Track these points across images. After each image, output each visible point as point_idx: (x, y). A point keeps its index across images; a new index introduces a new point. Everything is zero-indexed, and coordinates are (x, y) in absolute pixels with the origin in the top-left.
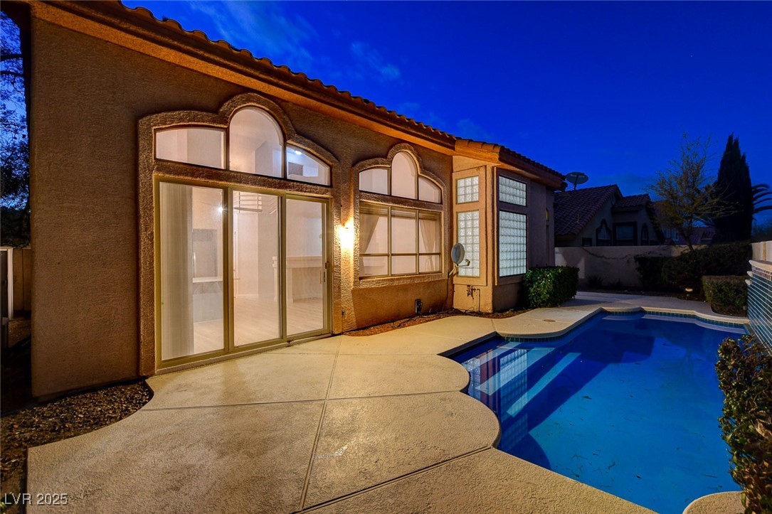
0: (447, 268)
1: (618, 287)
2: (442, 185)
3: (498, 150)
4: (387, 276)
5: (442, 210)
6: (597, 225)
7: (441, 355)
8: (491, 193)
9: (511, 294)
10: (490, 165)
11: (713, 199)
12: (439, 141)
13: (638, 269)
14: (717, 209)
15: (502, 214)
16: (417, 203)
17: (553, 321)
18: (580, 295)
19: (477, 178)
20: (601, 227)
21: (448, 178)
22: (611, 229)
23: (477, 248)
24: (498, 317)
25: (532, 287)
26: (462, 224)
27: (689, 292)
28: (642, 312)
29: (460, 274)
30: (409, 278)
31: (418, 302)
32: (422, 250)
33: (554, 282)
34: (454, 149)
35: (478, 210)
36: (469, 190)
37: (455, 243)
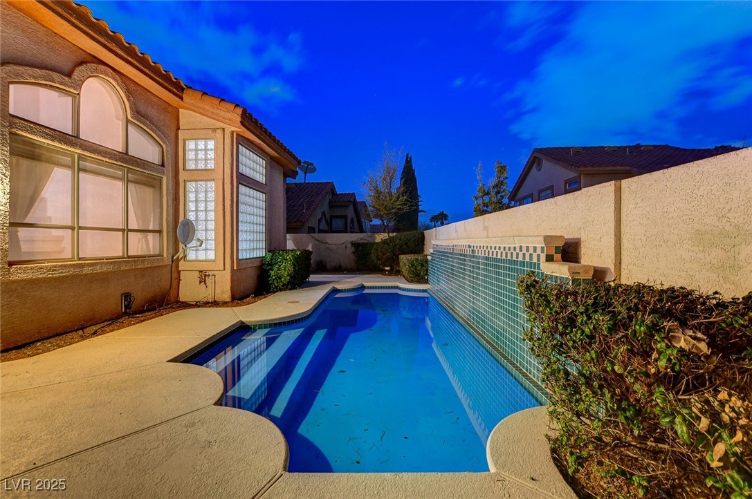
0: (171, 251)
1: (338, 270)
2: (164, 142)
3: (239, 111)
4: (72, 259)
5: (164, 174)
6: (319, 216)
7: (174, 360)
8: (230, 162)
9: (250, 279)
10: (229, 129)
11: (403, 196)
12: (161, 81)
13: (354, 253)
14: (405, 204)
15: (243, 189)
16: (125, 158)
17: (297, 302)
18: (313, 278)
19: (213, 142)
20: (321, 218)
21: (172, 135)
22: (329, 221)
23: (211, 225)
24: (238, 305)
25: (272, 270)
26: (192, 196)
27: (387, 270)
28: (363, 287)
29: (188, 258)
30: (112, 263)
31: (127, 296)
32: (133, 224)
33: (294, 264)
34: (182, 99)
35: (214, 180)
36: (201, 155)
37: (181, 219)
